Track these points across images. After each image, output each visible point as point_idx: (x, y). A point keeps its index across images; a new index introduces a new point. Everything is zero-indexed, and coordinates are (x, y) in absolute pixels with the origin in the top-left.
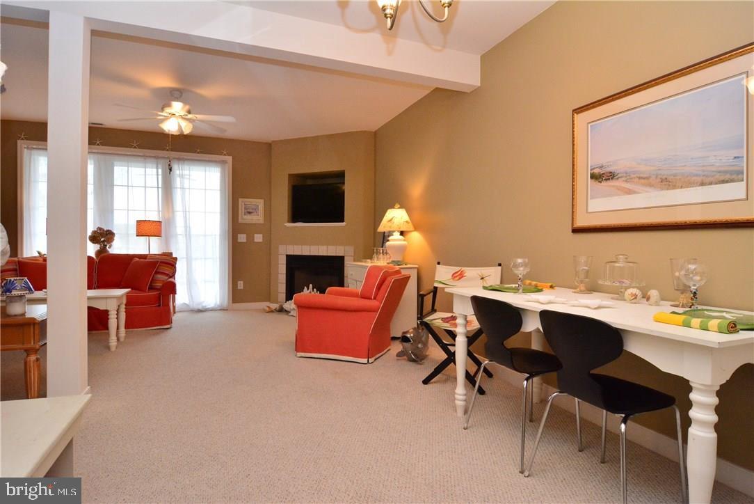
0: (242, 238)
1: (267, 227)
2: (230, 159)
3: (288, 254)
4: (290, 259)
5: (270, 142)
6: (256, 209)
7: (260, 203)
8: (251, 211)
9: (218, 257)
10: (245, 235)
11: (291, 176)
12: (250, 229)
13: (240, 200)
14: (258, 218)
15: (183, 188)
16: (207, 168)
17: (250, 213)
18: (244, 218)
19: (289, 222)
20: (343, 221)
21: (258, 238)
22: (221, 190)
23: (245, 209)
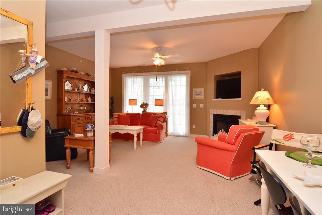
0: (195, 106)
1: (205, 101)
2: (189, 72)
3: (214, 113)
4: (215, 116)
5: (207, 61)
6: (201, 93)
7: (203, 90)
8: (199, 94)
9: (185, 114)
10: (196, 105)
11: (215, 76)
12: (198, 102)
13: (194, 89)
14: (201, 97)
15: (172, 86)
16: (181, 77)
17: (198, 95)
18: (196, 97)
19: (214, 98)
20: (240, 97)
21: (202, 106)
22: (186, 85)
23: (196, 93)
